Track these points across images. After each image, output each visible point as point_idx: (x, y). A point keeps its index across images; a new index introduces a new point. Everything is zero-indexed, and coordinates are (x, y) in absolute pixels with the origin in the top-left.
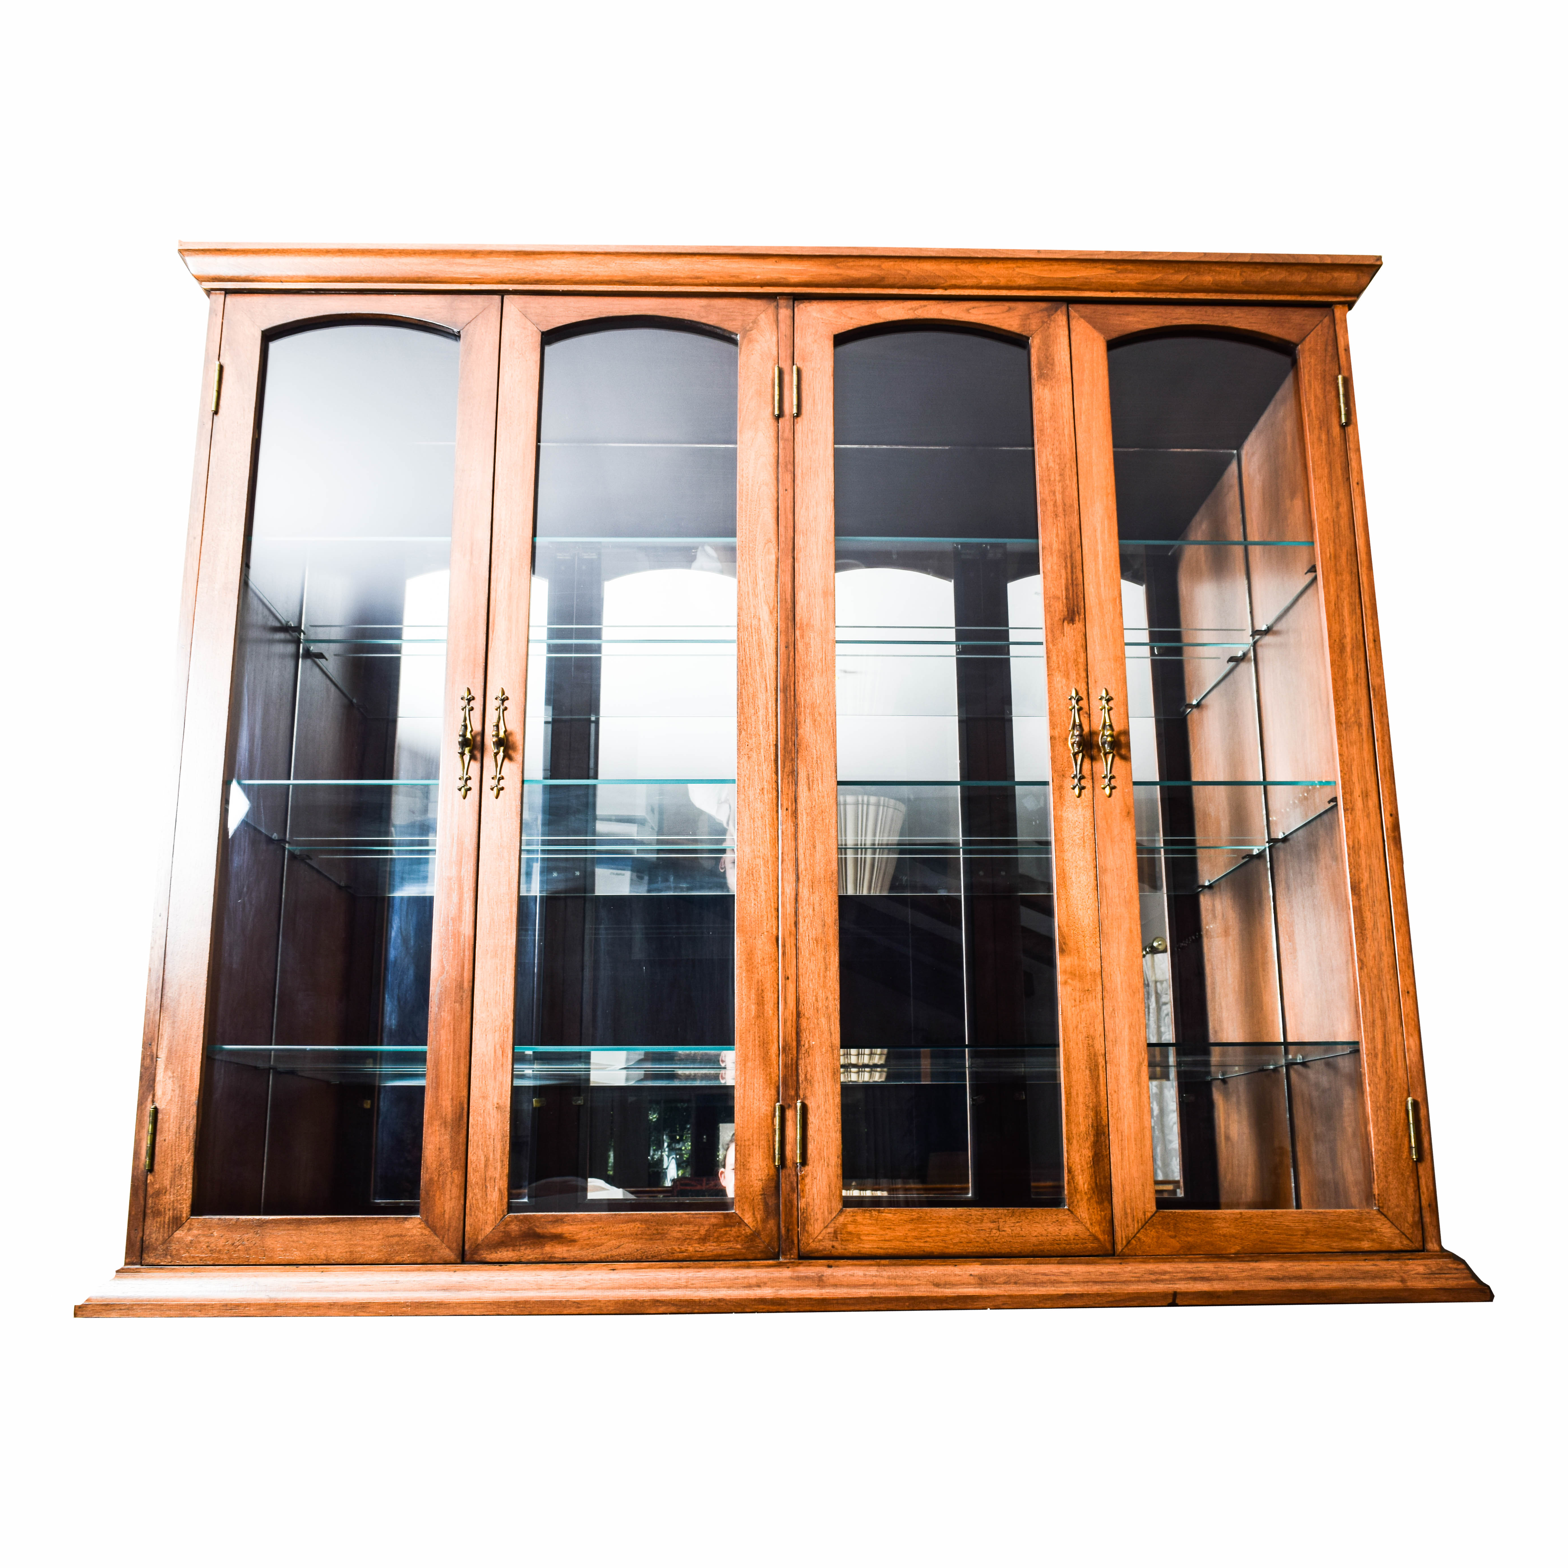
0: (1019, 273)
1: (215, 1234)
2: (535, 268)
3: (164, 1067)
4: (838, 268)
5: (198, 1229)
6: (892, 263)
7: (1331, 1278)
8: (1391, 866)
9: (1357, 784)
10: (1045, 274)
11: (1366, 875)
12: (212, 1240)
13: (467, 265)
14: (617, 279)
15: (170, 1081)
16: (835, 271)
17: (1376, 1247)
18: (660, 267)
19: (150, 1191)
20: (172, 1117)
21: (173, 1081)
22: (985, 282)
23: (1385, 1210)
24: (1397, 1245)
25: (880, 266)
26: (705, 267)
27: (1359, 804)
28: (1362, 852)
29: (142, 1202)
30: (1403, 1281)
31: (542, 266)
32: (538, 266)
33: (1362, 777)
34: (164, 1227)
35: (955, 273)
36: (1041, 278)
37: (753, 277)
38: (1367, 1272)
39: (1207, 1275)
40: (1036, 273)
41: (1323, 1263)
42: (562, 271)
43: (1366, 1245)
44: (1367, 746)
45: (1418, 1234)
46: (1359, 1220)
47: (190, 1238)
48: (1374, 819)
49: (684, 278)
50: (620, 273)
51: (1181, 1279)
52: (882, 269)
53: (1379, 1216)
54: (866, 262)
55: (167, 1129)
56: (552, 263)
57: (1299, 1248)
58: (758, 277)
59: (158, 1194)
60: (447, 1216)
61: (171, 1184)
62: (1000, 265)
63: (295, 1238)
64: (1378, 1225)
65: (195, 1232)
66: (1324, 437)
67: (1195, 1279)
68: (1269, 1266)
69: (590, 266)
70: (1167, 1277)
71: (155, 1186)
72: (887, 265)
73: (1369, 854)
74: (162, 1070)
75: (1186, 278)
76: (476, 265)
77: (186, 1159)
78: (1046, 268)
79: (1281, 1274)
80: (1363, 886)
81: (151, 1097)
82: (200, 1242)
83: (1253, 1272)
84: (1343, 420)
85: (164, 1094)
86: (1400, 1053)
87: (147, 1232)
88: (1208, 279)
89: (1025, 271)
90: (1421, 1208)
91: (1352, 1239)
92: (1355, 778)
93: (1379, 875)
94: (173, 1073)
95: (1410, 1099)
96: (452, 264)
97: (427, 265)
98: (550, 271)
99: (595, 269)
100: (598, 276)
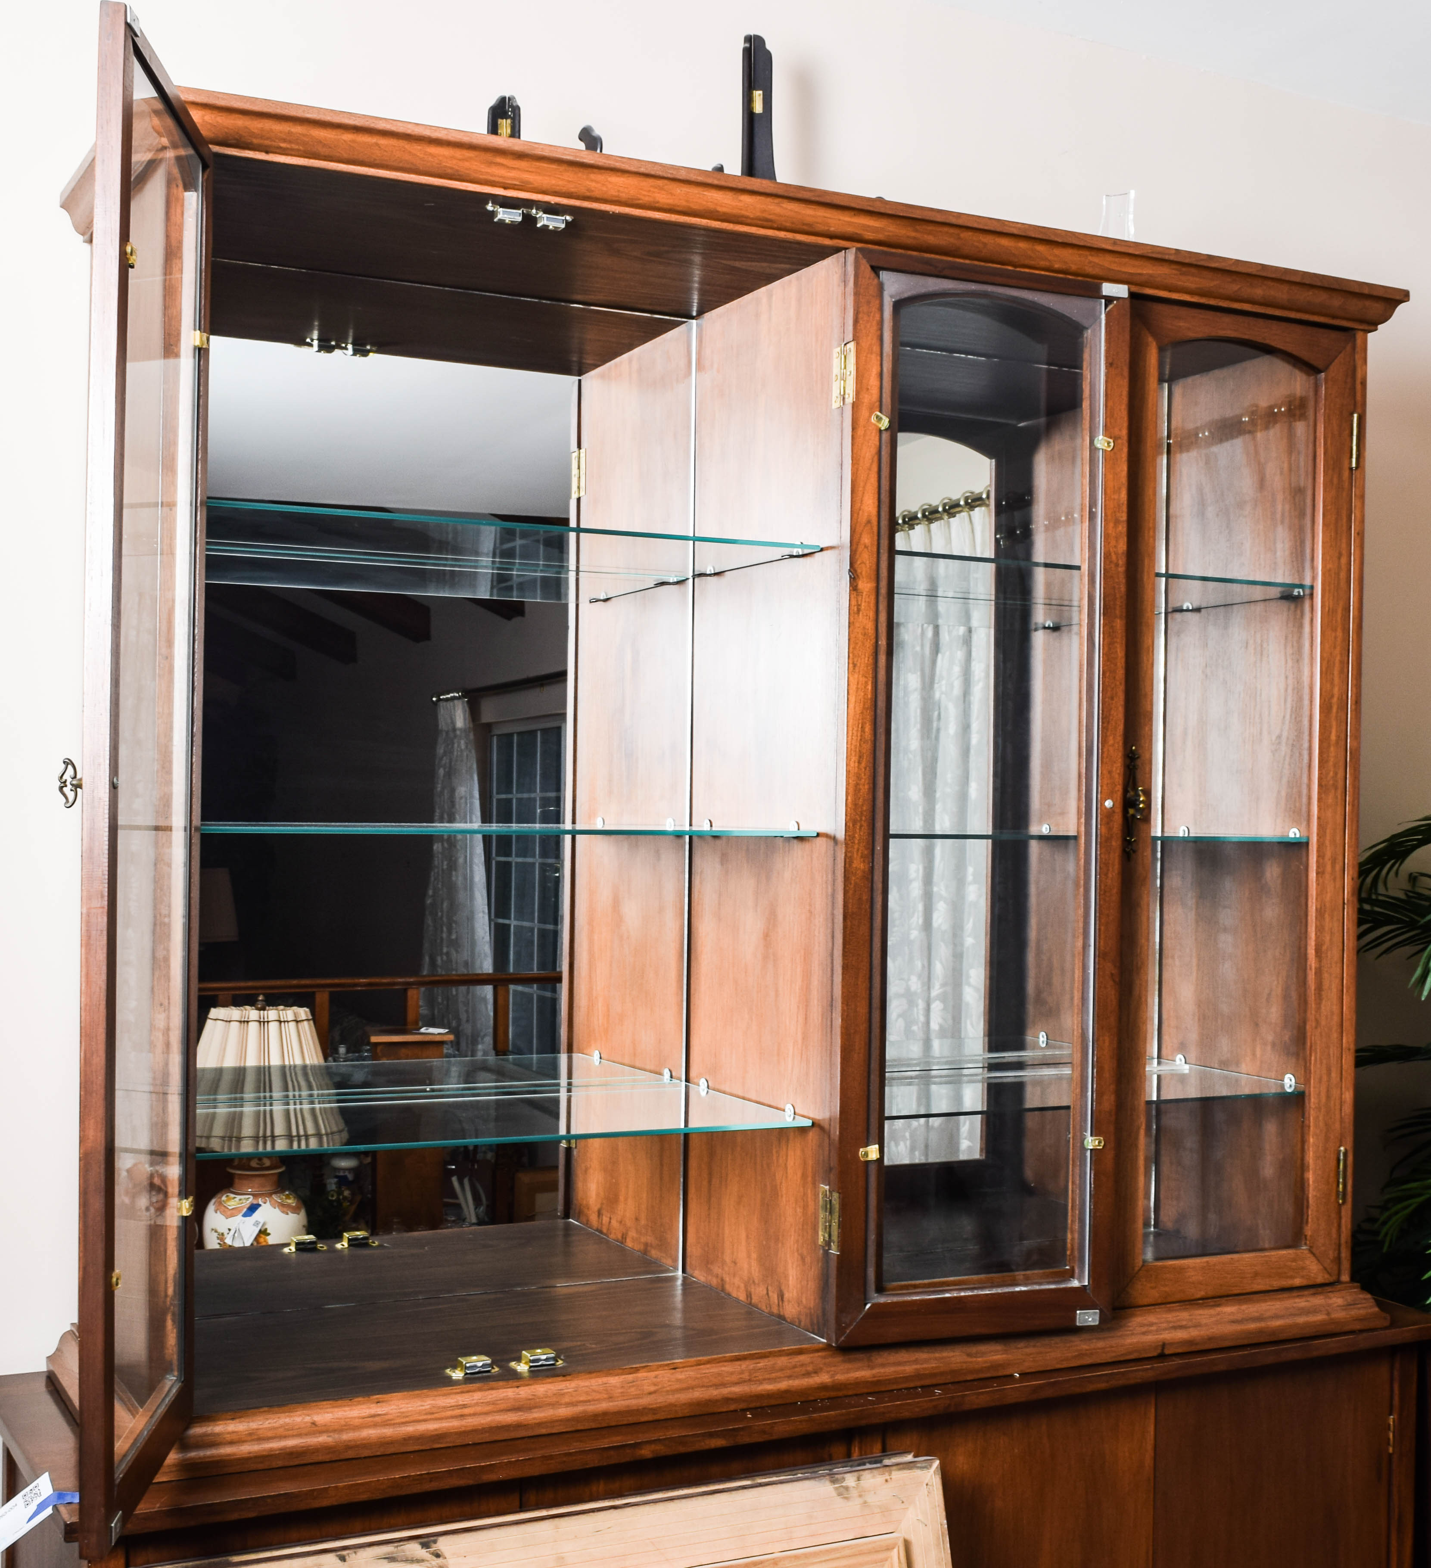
0: (1090, 262)
2: (588, 183)
4: (916, 231)
6: (970, 233)
7: (1276, 1317)
8: (1348, 929)
9: (1328, 848)
10: (1114, 267)
11: (1328, 938)
13: (508, 167)
14: (679, 209)
16: (913, 234)
17: (1305, 1282)
18: (729, 202)
22: (1057, 266)
23: (1314, 1250)
24: (1320, 1280)
25: (958, 234)
26: (778, 210)
27: (1329, 868)
28: (1327, 916)
30: (1328, 1314)
31: (597, 182)
32: (592, 181)
33: (1333, 841)
35: (1029, 253)
36: (1110, 270)
37: (826, 228)
38: (1302, 1308)
39: (1184, 1323)
40: (1106, 264)
41: (1269, 1303)
42: (619, 191)
43: (1297, 1282)
44: (1340, 810)
45: (1335, 1268)
46: (1294, 1260)
48: (1339, 883)
49: (752, 219)
50: (684, 203)
51: (1165, 1329)
52: (959, 238)
53: (1309, 1255)
54: (946, 229)
56: (609, 179)
57: (1249, 1289)
58: (832, 229)
62: (1075, 251)
64: (1307, 1262)
66: (1335, 481)
67: (1175, 1328)
68: (1229, 1310)
69: (652, 189)
70: (1154, 1328)
73: (1332, 917)
75: (1240, 289)
76: (518, 169)
78: (1117, 260)
79: (1239, 1316)
80: (1324, 948)
83: (1219, 1317)
84: (1354, 465)
86: (1338, 1107)
88: (1259, 292)
89: (1096, 260)
90: (1339, 1245)
91: (1287, 1277)
92: (1327, 843)
93: (1337, 938)
95: (1342, 1149)
96: (491, 164)
97: (460, 160)
98: (604, 189)
99: (657, 195)
100: (658, 202)
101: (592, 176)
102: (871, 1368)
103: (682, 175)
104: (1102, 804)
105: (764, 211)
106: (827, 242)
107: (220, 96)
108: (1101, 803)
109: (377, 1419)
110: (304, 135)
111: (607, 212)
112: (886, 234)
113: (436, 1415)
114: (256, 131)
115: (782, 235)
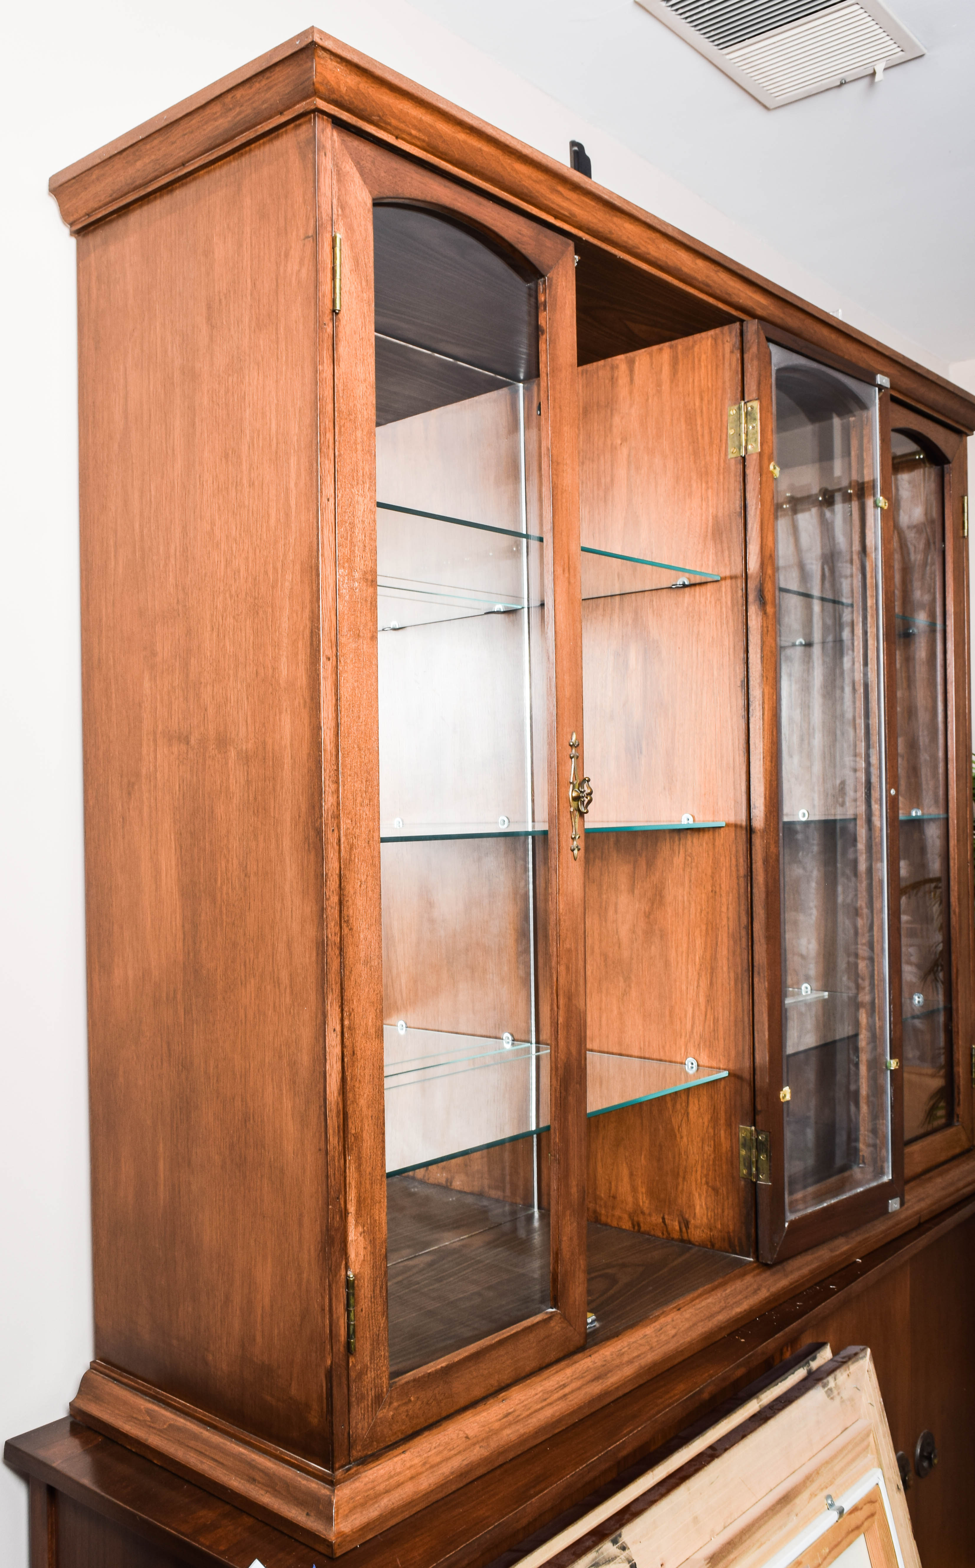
1: (412, 1398)
2: (611, 225)
3: (354, 1222)
4: (784, 312)
5: (397, 1401)
10: (873, 363)
12: (410, 1406)
13: (564, 197)
14: (659, 263)
15: (361, 1238)
16: (782, 315)
19: (353, 1374)
20: (366, 1280)
21: (364, 1237)
25: (804, 320)
29: (346, 1391)
31: (617, 226)
32: (614, 223)
34: (368, 1411)
36: (870, 365)
39: (922, 1196)
42: (628, 237)
47: (391, 1413)
50: (664, 259)
51: (915, 1203)
52: (804, 323)
54: (799, 314)
55: (363, 1296)
56: (625, 224)
58: (741, 301)
59: (361, 1375)
60: (577, 1303)
61: (371, 1359)
63: (475, 1374)
65: (395, 1404)
66: (958, 546)
67: (919, 1201)
68: (939, 1181)
69: (648, 241)
70: (910, 1204)
71: (357, 1368)
72: (809, 322)
74: (353, 1227)
76: (570, 200)
77: (382, 1325)
78: (875, 358)
79: (944, 1184)
81: (344, 1262)
82: (400, 1414)
85: (357, 1255)
87: (353, 1424)
94: (364, 1226)
96: (554, 191)
97: (534, 181)
98: (620, 233)
99: (649, 246)
100: (649, 254)
101: (615, 219)
102: (786, 1276)
103: (670, 232)
104: (890, 793)
105: (707, 277)
106: (734, 312)
107: (378, 65)
108: (888, 791)
109: (510, 1418)
110: (431, 126)
111: (615, 256)
112: (769, 312)
113: (548, 1401)
114: (396, 111)
115: (711, 300)
